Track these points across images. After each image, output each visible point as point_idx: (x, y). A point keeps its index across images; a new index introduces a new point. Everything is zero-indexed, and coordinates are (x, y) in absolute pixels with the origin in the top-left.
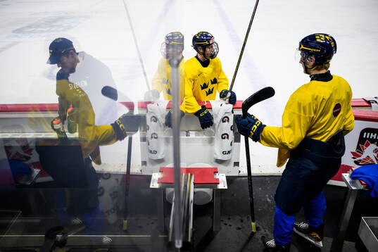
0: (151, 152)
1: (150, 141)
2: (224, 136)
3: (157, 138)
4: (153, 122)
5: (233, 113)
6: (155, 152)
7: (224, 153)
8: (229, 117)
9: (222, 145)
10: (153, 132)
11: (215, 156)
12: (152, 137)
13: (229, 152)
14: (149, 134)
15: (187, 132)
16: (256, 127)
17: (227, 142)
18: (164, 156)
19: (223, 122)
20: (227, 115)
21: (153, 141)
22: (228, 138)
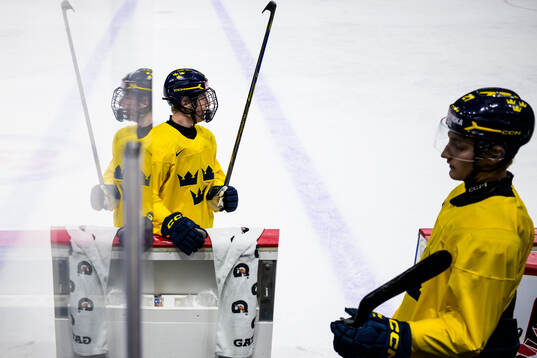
0: (77, 339)
1: (77, 315)
2: (239, 307)
3: (91, 309)
4: (83, 275)
5: (257, 255)
6: (88, 340)
7: (237, 343)
8: (248, 264)
9: (232, 326)
10: (84, 296)
11: (218, 349)
12: (80, 308)
13: (248, 342)
14: (73, 301)
15: (158, 296)
16: (397, 337)
17: (244, 319)
18: (105, 348)
19: (236, 275)
20: (244, 260)
21: (82, 317)
22: (246, 310)
